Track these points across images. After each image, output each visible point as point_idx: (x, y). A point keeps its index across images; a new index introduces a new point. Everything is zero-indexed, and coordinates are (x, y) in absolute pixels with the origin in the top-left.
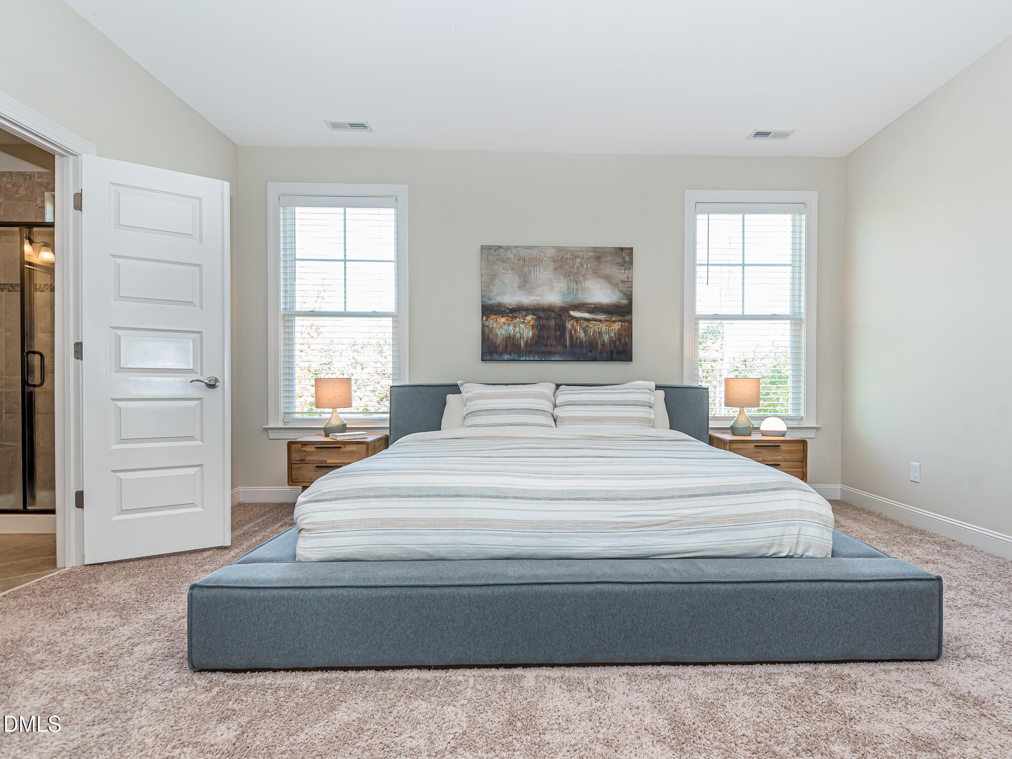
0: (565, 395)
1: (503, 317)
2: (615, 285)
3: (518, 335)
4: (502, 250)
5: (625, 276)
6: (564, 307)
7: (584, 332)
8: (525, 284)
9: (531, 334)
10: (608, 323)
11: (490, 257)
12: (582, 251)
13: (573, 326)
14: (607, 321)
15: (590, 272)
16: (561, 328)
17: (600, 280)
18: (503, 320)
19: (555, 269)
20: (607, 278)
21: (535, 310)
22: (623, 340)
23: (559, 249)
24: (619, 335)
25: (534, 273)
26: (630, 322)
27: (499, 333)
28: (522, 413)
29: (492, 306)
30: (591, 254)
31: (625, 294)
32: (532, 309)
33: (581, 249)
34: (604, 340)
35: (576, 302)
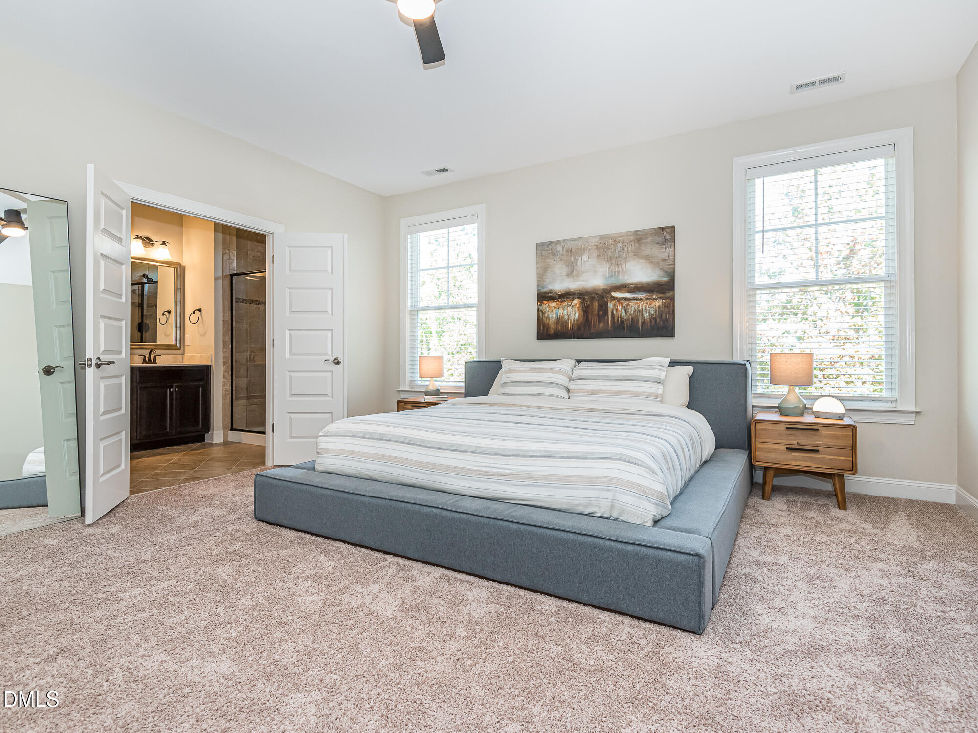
1: (554, 302)
2: (656, 264)
3: (566, 317)
4: (553, 245)
5: (666, 254)
6: (606, 289)
7: (625, 311)
8: (572, 273)
9: (577, 316)
10: (648, 301)
11: (543, 252)
12: (623, 236)
13: (614, 305)
14: (647, 299)
15: (631, 254)
16: (603, 307)
17: (641, 261)
18: (554, 304)
19: (598, 256)
20: (648, 258)
21: (580, 294)
22: (664, 317)
23: (602, 237)
24: (660, 311)
25: (580, 261)
26: (672, 299)
27: (550, 316)
28: (538, 385)
29: (545, 293)
30: (632, 238)
31: (666, 272)
32: (578, 293)
33: (622, 235)
34: (644, 318)
35: (618, 283)
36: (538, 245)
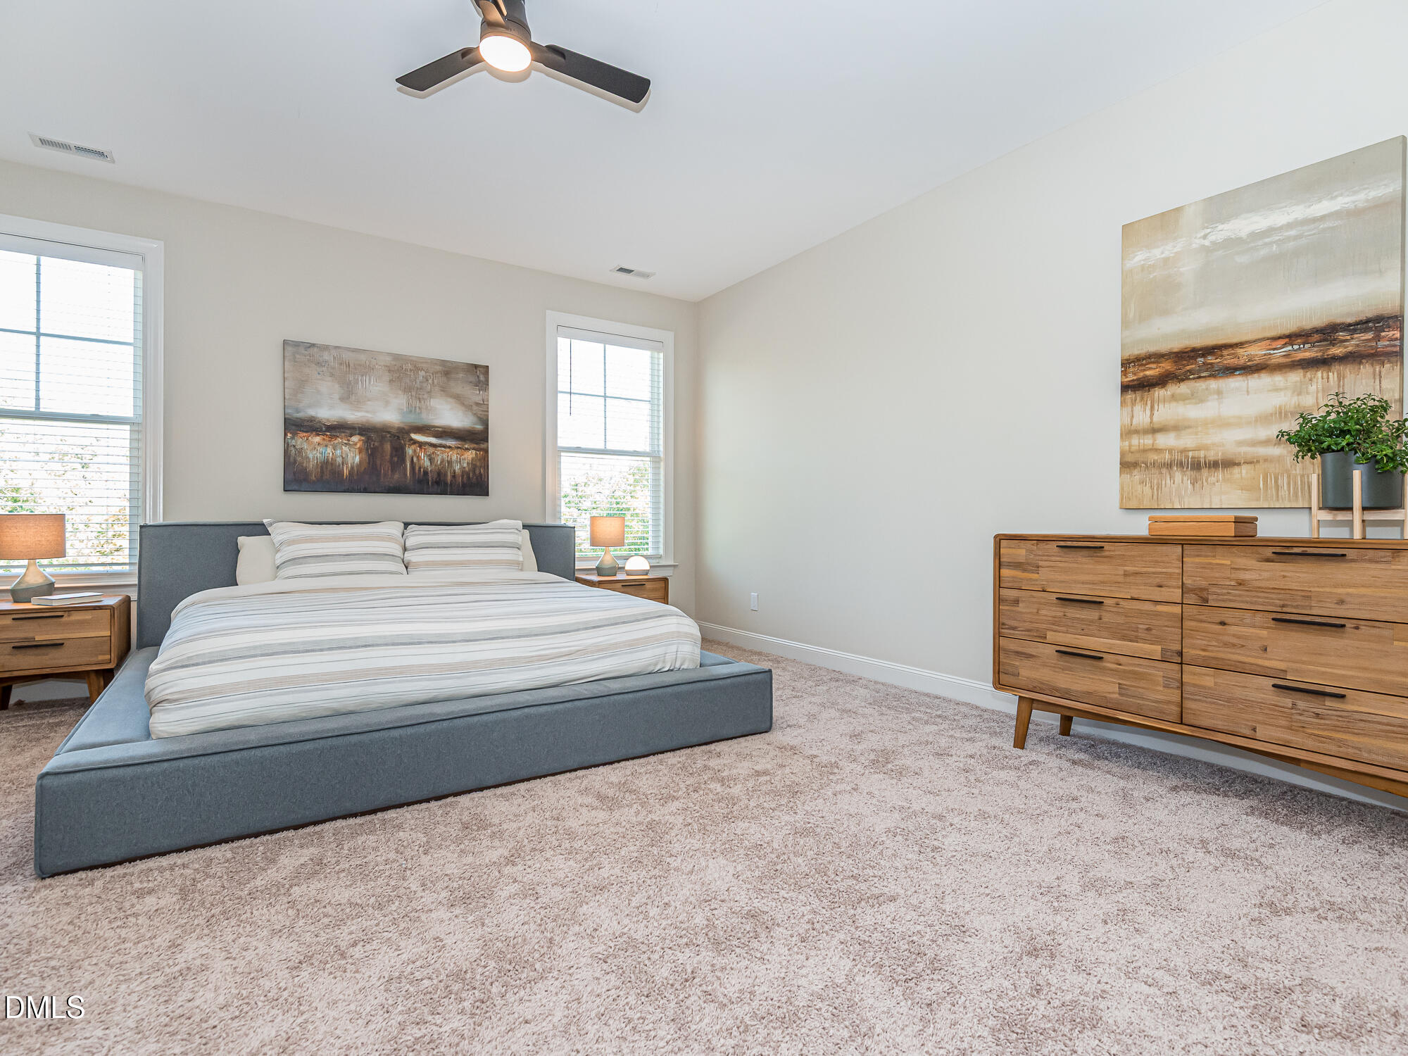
0: (417, 536)
1: (319, 435)
2: (468, 407)
3: (339, 460)
4: (316, 349)
5: (480, 397)
6: (404, 428)
7: (430, 460)
8: (349, 395)
9: (357, 459)
10: (459, 451)
11: (298, 356)
12: (427, 363)
13: (415, 451)
14: (458, 448)
15: (437, 389)
16: (399, 451)
17: (450, 400)
18: (318, 439)
19: (391, 381)
20: (458, 398)
21: (365, 430)
22: (477, 472)
23: (396, 357)
24: (473, 465)
25: (362, 383)
26: (486, 451)
27: (311, 456)
28: (363, 559)
29: (302, 420)
30: (438, 368)
31: (480, 419)
32: (359, 428)
33: (425, 361)
34: (454, 471)
35: (419, 423)
36: (285, 343)
